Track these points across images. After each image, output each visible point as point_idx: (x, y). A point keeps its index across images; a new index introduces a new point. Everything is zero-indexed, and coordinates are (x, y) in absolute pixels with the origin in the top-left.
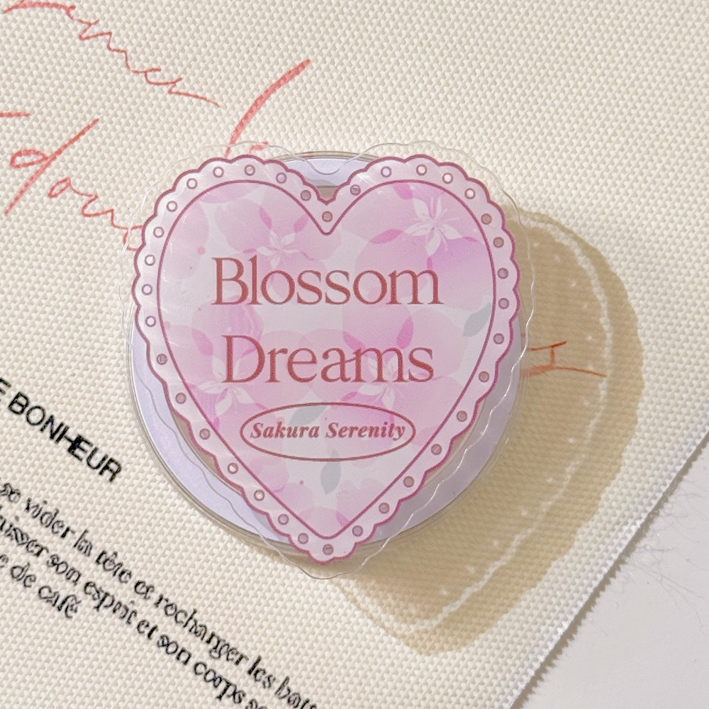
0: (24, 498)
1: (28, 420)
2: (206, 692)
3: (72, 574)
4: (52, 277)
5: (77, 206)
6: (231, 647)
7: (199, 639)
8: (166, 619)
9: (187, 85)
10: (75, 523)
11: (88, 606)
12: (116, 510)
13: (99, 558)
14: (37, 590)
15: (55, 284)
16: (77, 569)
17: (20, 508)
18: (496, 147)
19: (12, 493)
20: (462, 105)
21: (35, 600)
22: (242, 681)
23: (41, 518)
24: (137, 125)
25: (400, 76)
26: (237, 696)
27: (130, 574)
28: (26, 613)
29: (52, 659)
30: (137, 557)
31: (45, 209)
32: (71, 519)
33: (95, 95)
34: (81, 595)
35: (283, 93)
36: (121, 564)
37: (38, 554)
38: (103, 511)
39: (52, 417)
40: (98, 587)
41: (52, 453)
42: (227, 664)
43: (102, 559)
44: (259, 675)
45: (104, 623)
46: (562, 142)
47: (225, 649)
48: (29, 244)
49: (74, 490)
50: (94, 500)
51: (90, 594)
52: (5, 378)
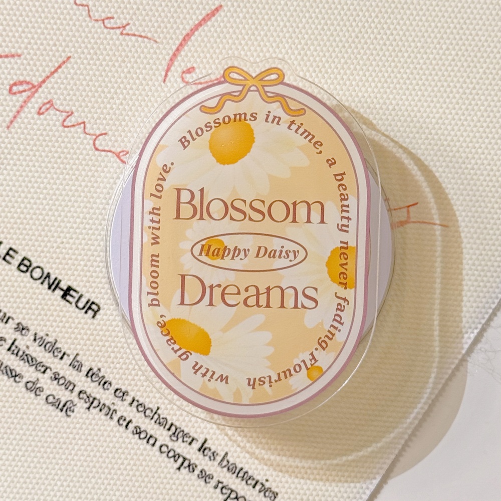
0: (32, 332)
1: (32, 277)
2: (169, 465)
3: (69, 385)
4: (43, 172)
5: (59, 120)
6: (185, 432)
7: (162, 427)
8: (138, 415)
9: (133, 28)
10: (70, 349)
11: (82, 407)
12: (98, 338)
13: (88, 373)
14: (45, 397)
15: (46, 177)
16: (72, 381)
17: (29, 340)
18: (361, 62)
19: (23, 329)
20: (335, 33)
21: (43, 405)
22: (194, 456)
23: (45, 346)
24: (99, 59)
25: (288, 14)
26: (191, 467)
27: (110, 384)
28: (38, 414)
29: (58, 446)
30: (115, 371)
31: (36, 124)
32: (66, 346)
33: (67, 39)
34: (76, 400)
35: (204, 31)
36: (103, 377)
37: (44, 372)
38: (89, 339)
39: (49, 273)
40: (88, 394)
41: (50, 299)
42: (183, 445)
43: (90, 374)
44: (206, 452)
45: (94, 419)
46: (409, 57)
47: (181, 434)
48: (25, 149)
49: (67, 325)
50: (82, 332)
51: (82, 399)
52: (14, 247)
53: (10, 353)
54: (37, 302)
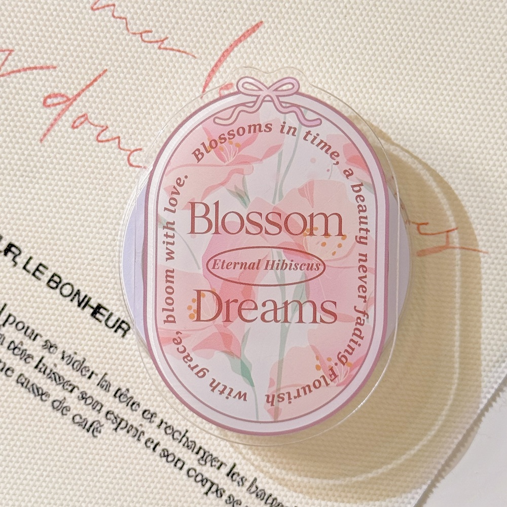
0: (60, 350)
1: (61, 293)
3: (96, 405)
4: (76, 187)
5: (93, 135)
6: (214, 456)
7: (190, 451)
8: (166, 437)
9: (172, 42)
10: (98, 368)
11: (109, 428)
12: (127, 358)
13: (116, 393)
14: (71, 417)
15: (78, 193)
16: (100, 401)
17: (57, 358)
18: (403, 83)
19: (51, 347)
20: (377, 53)
21: (70, 424)
22: (222, 481)
23: (73, 365)
24: (135, 73)
25: (330, 32)
26: (219, 492)
27: (139, 405)
28: (64, 434)
29: (84, 467)
30: (144, 392)
31: (69, 138)
32: (94, 365)
33: (104, 51)
34: (103, 421)
35: (243, 47)
36: (132, 398)
37: (71, 391)
38: (118, 359)
39: (78, 291)
40: (116, 414)
41: (79, 317)
42: (211, 469)
44: (234, 477)
45: (121, 440)
46: (452, 79)
47: (209, 458)
48: (58, 163)
49: (96, 344)
50: (111, 351)
51: (110, 419)
52: (44, 263)
53: (37, 370)
54: (66, 319)
